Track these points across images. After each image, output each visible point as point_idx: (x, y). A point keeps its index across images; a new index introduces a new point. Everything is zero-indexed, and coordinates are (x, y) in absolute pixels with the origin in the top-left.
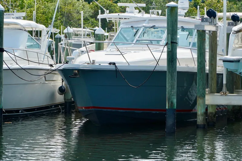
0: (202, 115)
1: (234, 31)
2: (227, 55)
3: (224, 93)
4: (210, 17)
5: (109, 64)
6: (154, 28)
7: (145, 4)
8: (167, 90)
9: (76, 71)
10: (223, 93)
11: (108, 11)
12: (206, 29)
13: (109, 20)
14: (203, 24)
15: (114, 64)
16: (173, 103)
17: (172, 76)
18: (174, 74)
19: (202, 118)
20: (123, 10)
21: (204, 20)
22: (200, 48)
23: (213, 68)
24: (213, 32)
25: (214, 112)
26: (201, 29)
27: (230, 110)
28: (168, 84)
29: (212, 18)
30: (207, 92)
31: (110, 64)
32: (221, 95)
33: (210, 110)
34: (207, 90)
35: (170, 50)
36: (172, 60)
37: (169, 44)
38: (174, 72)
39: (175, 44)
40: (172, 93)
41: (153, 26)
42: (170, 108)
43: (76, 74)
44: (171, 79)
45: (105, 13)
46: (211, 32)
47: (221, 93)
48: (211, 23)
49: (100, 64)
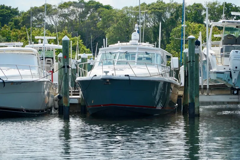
9: (108, 80)
15: (128, 76)
31: (126, 76)
36: (193, 72)
37: (192, 62)
41: (126, 52)
43: (108, 82)
49: (120, 76)
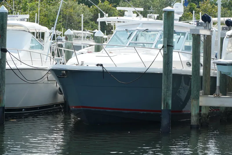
0: (195, 116)
1: (228, 36)
2: (221, 58)
3: (218, 95)
4: (205, 22)
5: (96, 65)
6: (147, 31)
7: (143, 9)
8: (163, 91)
9: (64, 72)
10: (216, 95)
11: (107, 15)
12: (201, 34)
13: (108, 24)
14: (198, 28)
15: (102, 65)
16: (168, 104)
17: (168, 78)
18: (169, 76)
19: (195, 119)
20: (122, 14)
21: (200, 24)
22: (195, 52)
23: (207, 71)
24: (208, 36)
25: (207, 113)
26: (196, 33)
27: (223, 112)
28: (164, 85)
29: (207, 22)
30: (201, 94)
32: (214, 97)
33: (203, 111)
34: (201, 92)
35: (166, 53)
36: (168, 62)
37: (165, 47)
38: (169, 74)
39: (171, 47)
40: (168, 94)
41: (146, 30)
42: (165, 109)
43: (64, 75)
44: (167, 81)
45: (105, 16)
46: (206, 36)
47: (214, 95)
48: (205, 28)
49: (88, 66)
